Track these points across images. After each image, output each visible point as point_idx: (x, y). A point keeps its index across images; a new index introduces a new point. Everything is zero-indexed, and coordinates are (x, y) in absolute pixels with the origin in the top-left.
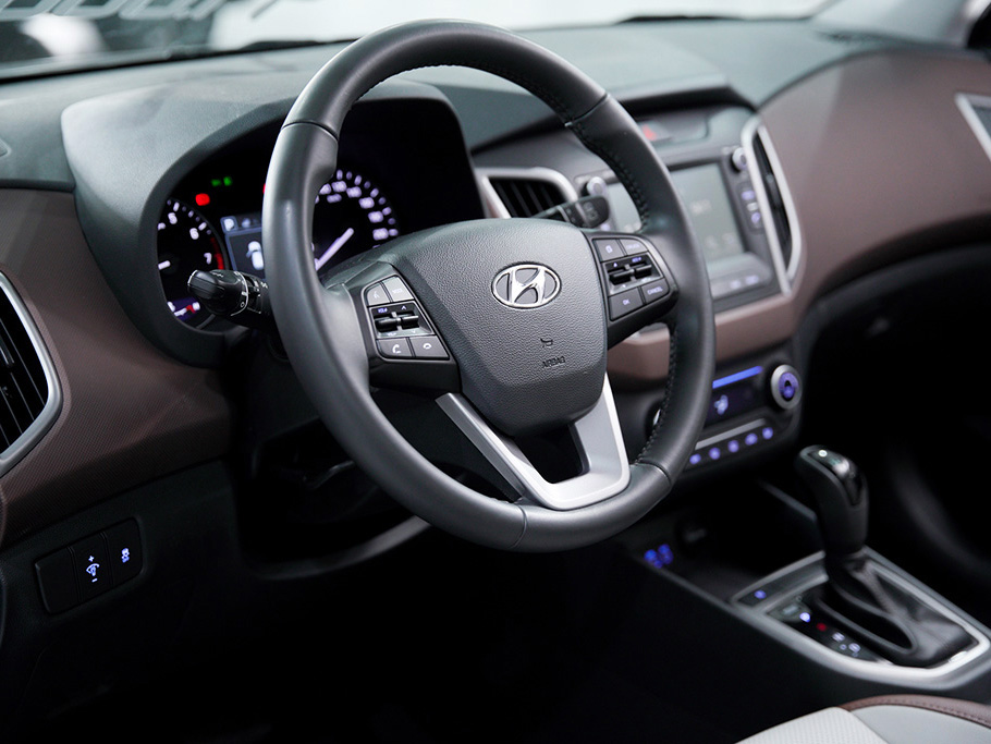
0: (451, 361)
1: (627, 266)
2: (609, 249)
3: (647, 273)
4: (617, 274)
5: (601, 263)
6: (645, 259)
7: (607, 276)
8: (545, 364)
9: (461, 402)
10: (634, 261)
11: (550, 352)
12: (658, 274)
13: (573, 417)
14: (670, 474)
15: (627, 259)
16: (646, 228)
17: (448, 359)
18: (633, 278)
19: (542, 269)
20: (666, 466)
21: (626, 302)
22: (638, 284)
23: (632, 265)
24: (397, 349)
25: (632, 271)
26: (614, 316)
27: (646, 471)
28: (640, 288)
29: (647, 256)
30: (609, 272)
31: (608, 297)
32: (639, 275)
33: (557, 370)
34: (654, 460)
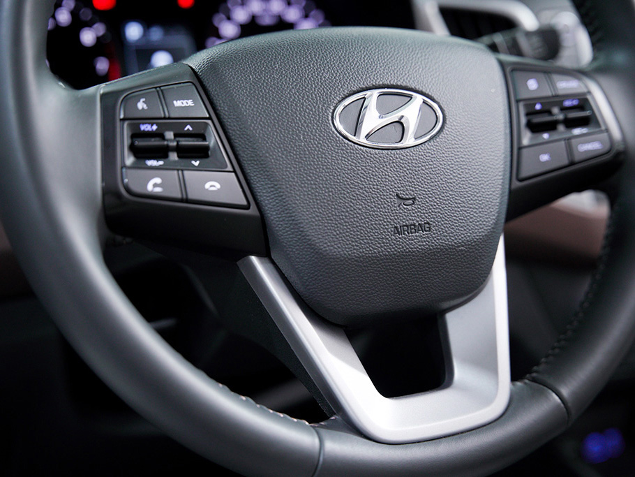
0: (253, 211)
1: (555, 110)
2: (532, 84)
3: (584, 122)
4: (538, 119)
5: (518, 101)
6: (583, 103)
7: (523, 120)
8: (398, 230)
9: (266, 269)
10: (567, 103)
11: (410, 215)
12: (597, 124)
13: (445, 305)
14: (569, 405)
15: (558, 100)
16: (596, 64)
17: (247, 207)
18: (561, 128)
19: (419, 99)
20: (565, 391)
21: (544, 158)
22: (567, 135)
23: (563, 109)
24: (155, 185)
25: (561, 117)
26: (524, 173)
27: (535, 396)
28: (568, 139)
29: (586, 100)
30: (527, 114)
31: (520, 148)
32: (571, 124)
33: (416, 241)
34: (550, 381)
